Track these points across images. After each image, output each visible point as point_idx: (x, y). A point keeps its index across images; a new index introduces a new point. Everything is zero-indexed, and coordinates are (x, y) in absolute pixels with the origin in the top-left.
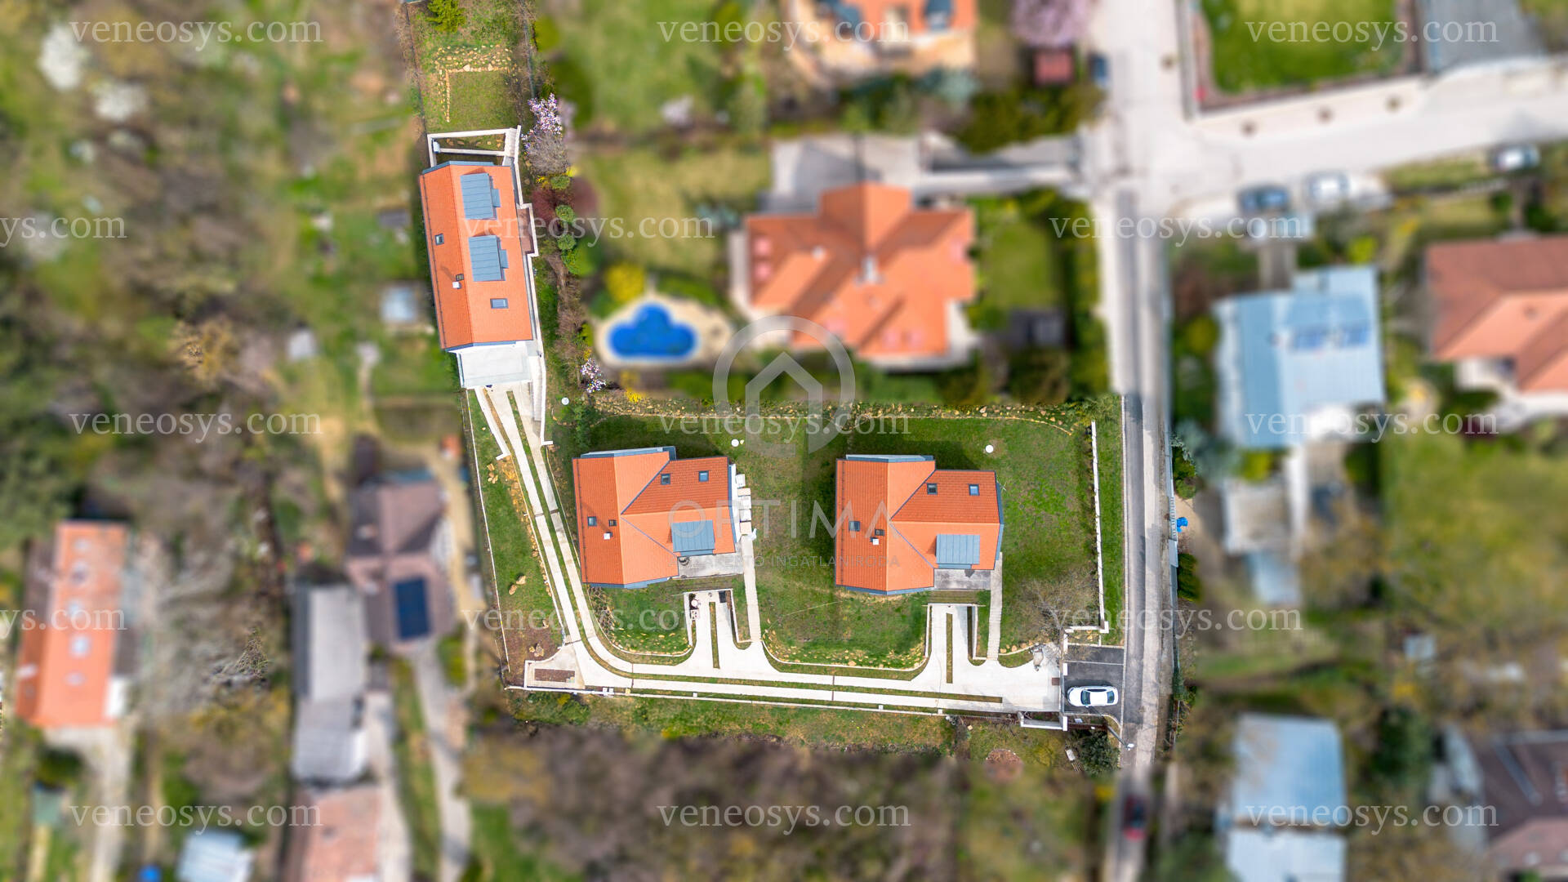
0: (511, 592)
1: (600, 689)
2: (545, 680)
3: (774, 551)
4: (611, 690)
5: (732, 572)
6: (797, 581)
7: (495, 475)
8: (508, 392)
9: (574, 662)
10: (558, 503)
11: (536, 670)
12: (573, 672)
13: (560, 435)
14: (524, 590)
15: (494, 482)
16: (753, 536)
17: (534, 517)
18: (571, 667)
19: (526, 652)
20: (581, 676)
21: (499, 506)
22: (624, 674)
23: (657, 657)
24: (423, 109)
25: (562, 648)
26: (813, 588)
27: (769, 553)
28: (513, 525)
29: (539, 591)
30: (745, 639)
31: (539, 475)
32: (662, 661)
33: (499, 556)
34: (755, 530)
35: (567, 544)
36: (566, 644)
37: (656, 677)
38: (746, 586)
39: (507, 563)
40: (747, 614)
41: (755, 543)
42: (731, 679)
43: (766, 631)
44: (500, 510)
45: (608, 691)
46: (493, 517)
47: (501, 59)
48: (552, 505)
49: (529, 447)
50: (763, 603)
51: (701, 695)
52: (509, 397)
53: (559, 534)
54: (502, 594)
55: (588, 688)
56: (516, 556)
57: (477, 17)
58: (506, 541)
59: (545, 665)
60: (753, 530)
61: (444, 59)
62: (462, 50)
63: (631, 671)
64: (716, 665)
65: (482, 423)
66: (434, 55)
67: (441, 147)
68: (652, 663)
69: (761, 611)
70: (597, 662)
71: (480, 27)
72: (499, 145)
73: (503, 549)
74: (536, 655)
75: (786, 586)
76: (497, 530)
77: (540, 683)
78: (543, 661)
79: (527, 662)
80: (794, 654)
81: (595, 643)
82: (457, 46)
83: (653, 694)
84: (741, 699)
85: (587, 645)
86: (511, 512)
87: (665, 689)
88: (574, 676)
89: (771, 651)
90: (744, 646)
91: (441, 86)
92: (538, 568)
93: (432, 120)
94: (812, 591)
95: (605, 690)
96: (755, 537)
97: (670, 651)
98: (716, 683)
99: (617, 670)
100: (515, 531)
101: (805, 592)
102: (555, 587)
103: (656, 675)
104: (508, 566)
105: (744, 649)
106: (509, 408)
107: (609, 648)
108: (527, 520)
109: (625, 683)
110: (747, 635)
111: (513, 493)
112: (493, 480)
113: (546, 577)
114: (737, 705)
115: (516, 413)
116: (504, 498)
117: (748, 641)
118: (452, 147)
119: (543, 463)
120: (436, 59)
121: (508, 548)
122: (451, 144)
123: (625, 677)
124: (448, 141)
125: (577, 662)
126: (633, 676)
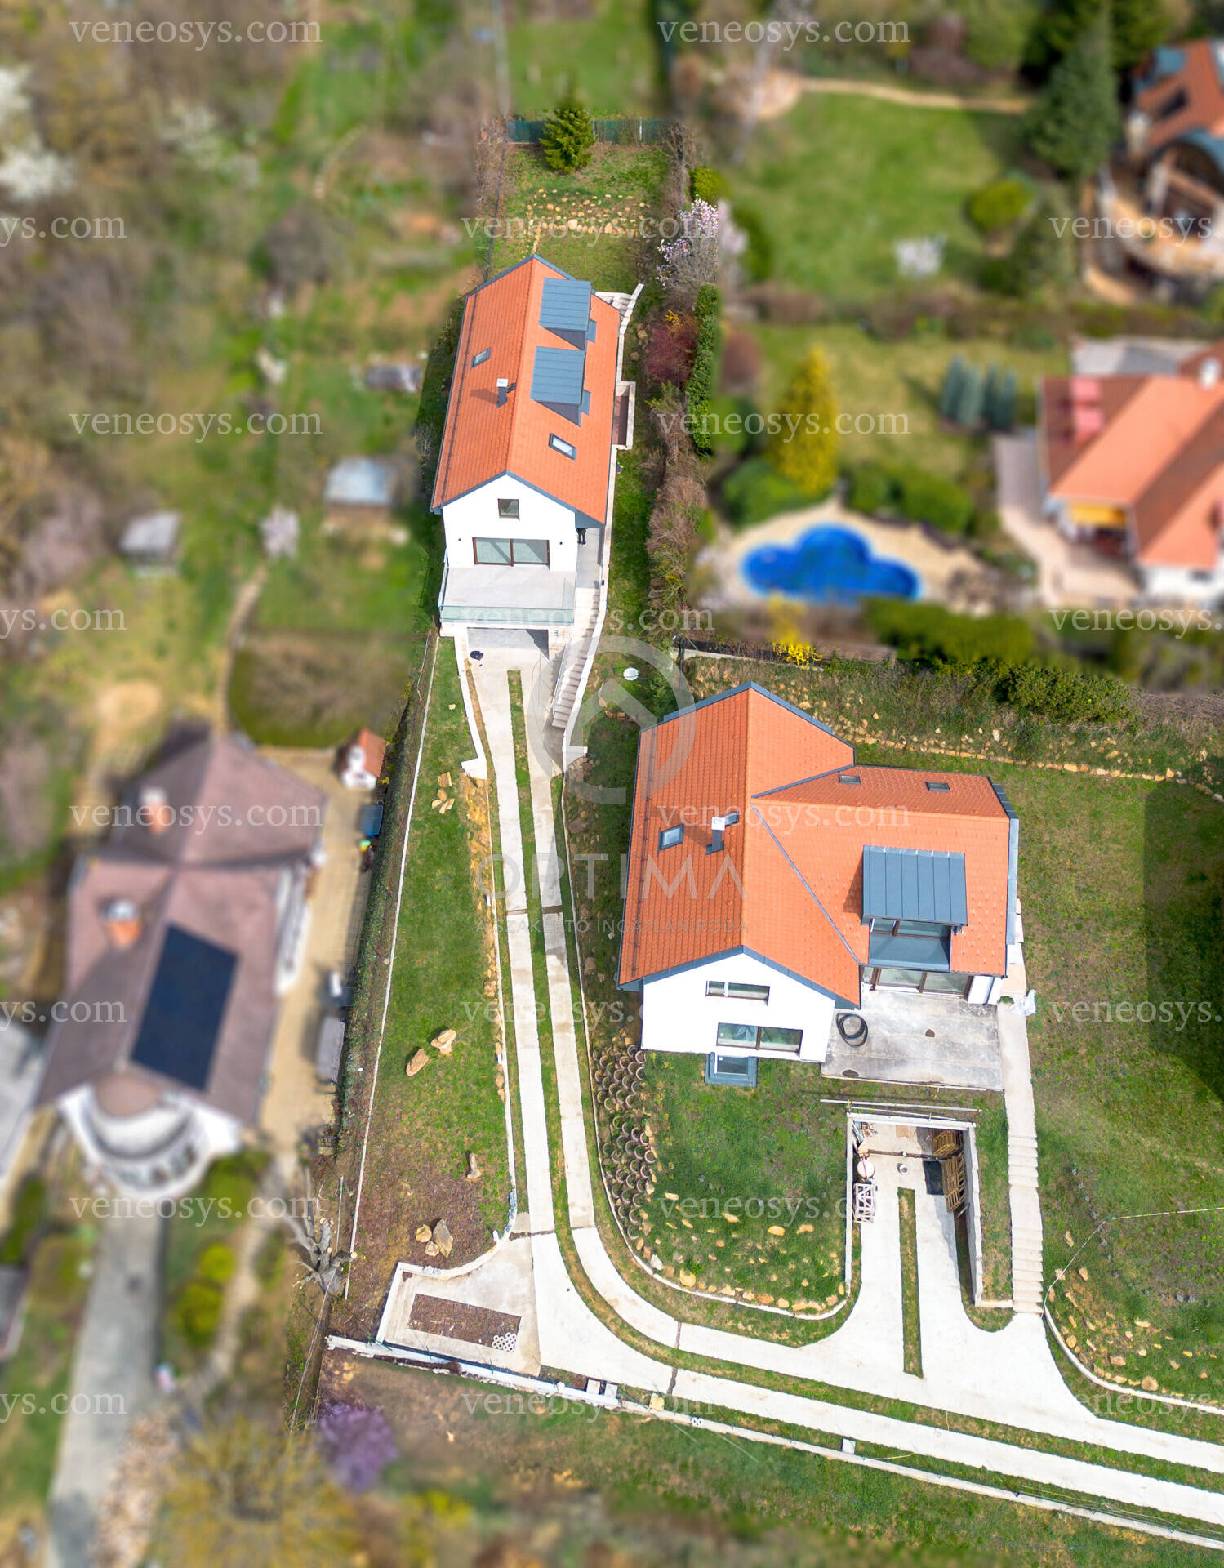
0: (412, 1070)
1: (581, 1383)
2: (435, 1330)
3: (1083, 1051)
4: (611, 1390)
5: (974, 1082)
6: (1145, 1134)
7: (449, 797)
8: (509, 672)
9: (525, 1290)
10: (565, 894)
11: (418, 1296)
12: (516, 1321)
13: (604, 738)
14: (441, 1074)
15: (442, 811)
16: (1029, 1006)
17: (504, 913)
18: (513, 1306)
19: (406, 1240)
20: (535, 1335)
21: (437, 864)
22: (652, 1349)
23: (751, 1312)
25: (502, 1243)
26: (1188, 1159)
27: (1067, 1053)
28: (458, 912)
29: (477, 1083)
30: (998, 1296)
31: (537, 832)
32: (762, 1326)
33: (407, 980)
34: (1032, 993)
35: (567, 986)
36: (514, 1236)
37: (739, 1372)
38: (1011, 1121)
39: (418, 999)
40: (1008, 1212)
41: (1032, 1024)
42: (955, 1417)
43: (1060, 1274)
44: (439, 873)
45: (602, 1391)
46: (419, 888)
48: (550, 895)
49: (527, 774)
50: (1052, 1186)
51: (866, 1449)
52: (510, 681)
53: (552, 961)
54: (386, 1070)
55: (548, 1375)
56: (446, 984)
57: (605, 166)
58: (432, 946)
59: (443, 1285)
60: (1027, 994)
61: (541, 206)
62: (573, 198)
63: (672, 1344)
64: (913, 1364)
65: (451, 695)
66: (530, 198)
68: (734, 1330)
69: (1045, 1208)
70: (587, 1301)
73: (420, 963)
74: (431, 1251)
75: (1114, 1142)
76: (418, 922)
77: (421, 1339)
78: (445, 1273)
79: (403, 1267)
80: (1143, 1353)
81: (590, 1245)
82: (567, 192)
83: (726, 1422)
84: (983, 1483)
85: (567, 1247)
86: (461, 882)
87: (763, 1414)
88: (516, 1329)
89: (1072, 1341)
90: (994, 1321)
92: (489, 1026)
94: (1188, 1167)
95: (593, 1387)
96: (1033, 1010)
97: (791, 1294)
98: (911, 1420)
99: (636, 1333)
100: (459, 926)
101: (1169, 1167)
102: (517, 1082)
103: (739, 1366)
104: (419, 1007)
105: (993, 1330)
106: (505, 700)
107: (623, 1265)
108: (488, 914)
109: (651, 1375)
110: (1003, 1287)
111: (474, 847)
112: (442, 804)
113: (502, 1051)
114: (970, 1503)
115: (517, 709)
116: (453, 849)
117: (1005, 1304)
119: (549, 808)
120: (531, 203)
121: (431, 962)
123: (655, 1357)
125: (533, 1292)
126: (677, 1359)
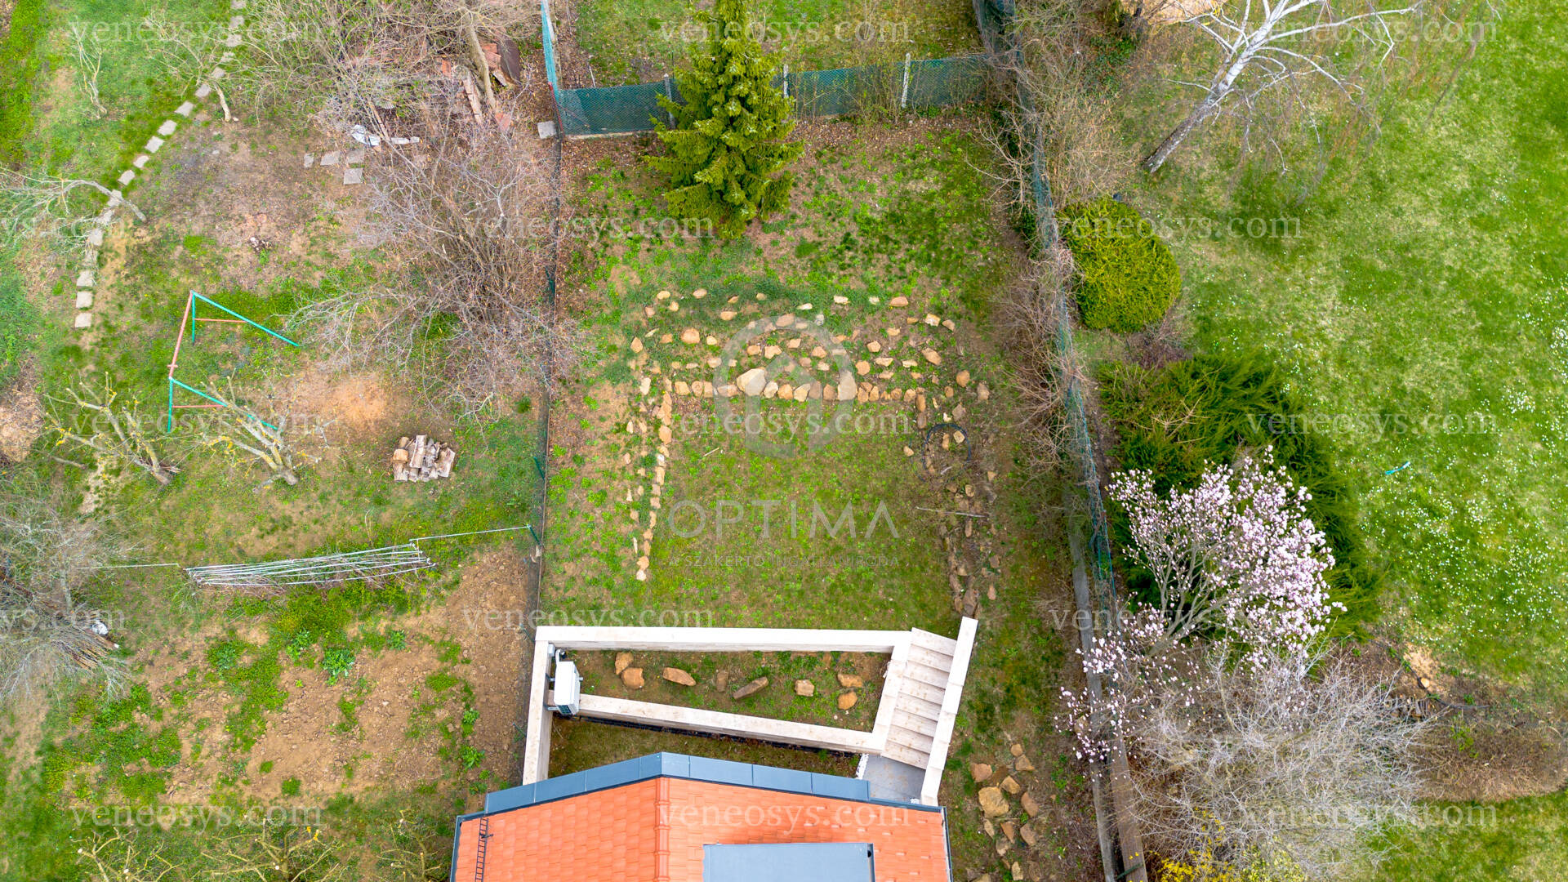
24: (541, 517)
47: (898, 357)
57: (825, 198)
61: (668, 338)
62: (750, 308)
67: (584, 689)
71: (834, 233)
72: (849, 700)
82: (733, 291)
91: (637, 437)
93: (570, 568)
118: (635, 694)
120: (640, 332)
122: (635, 677)
124: (622, 663)
